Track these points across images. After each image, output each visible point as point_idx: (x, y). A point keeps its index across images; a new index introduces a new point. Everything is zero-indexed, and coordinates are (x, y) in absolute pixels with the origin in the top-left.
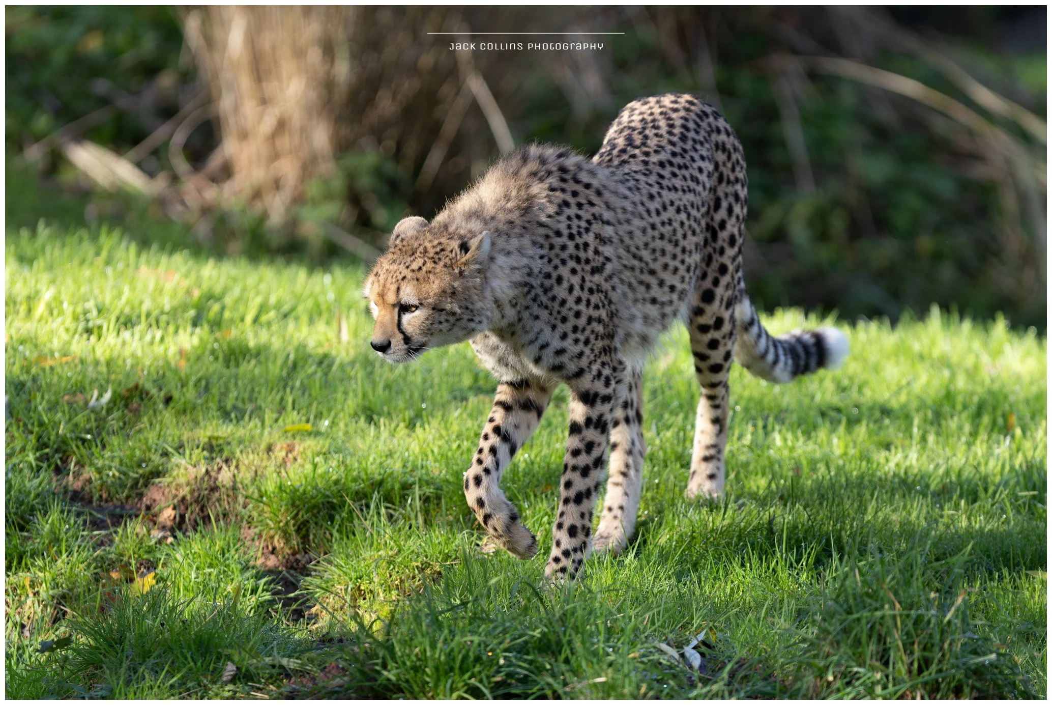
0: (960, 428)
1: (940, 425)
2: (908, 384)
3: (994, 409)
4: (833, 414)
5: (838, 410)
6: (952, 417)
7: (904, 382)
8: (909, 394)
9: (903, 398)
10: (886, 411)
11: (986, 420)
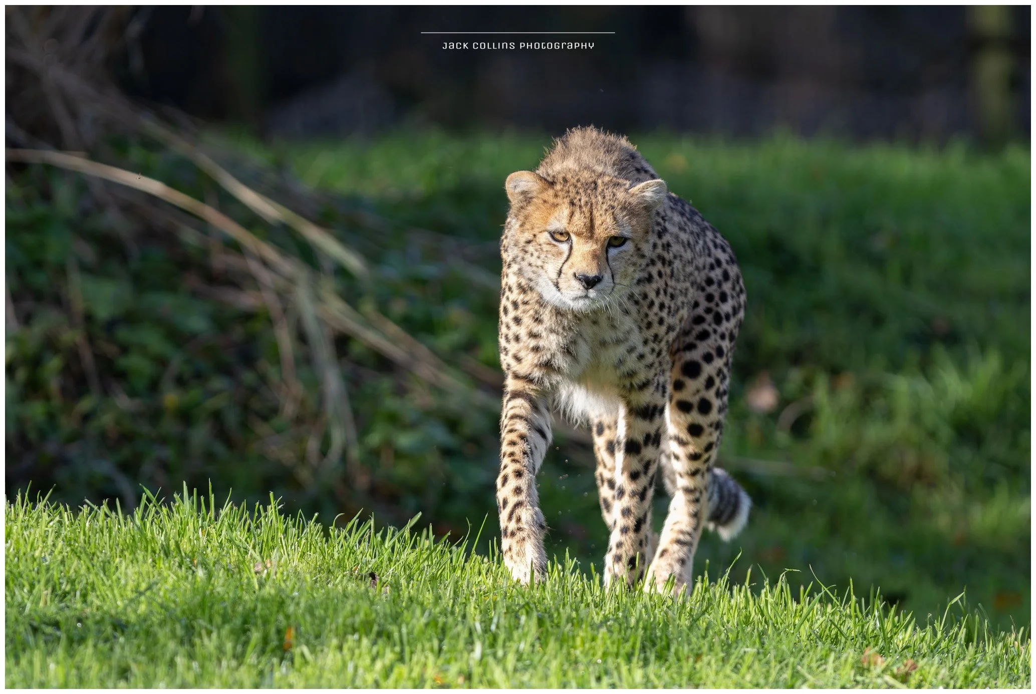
0: (220, 649)
1: (193, 645)
2: (149, 588)
3: (266, 622)
4: (49, 630)
5: (56, 625)
6: (209, 633)
7: (143, 586)
8: (149, 604)
9: (143, 608)
10: (120, 626)
11: (255, 636)
